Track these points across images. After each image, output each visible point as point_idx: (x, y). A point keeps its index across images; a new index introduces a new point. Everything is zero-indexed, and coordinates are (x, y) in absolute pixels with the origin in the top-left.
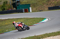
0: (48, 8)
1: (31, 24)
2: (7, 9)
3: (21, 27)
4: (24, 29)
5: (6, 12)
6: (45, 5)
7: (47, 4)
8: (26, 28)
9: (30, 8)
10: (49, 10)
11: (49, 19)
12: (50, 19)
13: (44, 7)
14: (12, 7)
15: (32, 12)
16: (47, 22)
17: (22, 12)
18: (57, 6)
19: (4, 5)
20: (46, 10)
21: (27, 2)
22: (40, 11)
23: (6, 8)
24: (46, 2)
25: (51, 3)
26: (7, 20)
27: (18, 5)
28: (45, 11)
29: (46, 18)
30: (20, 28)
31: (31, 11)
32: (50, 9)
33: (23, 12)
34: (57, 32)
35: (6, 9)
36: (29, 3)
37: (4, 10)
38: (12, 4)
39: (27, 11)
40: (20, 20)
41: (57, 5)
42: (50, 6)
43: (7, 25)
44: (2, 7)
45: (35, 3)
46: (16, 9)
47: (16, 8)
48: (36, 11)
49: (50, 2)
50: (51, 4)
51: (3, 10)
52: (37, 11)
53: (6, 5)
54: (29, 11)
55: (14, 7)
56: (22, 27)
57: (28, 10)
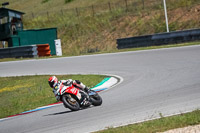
0: (114, 43)
3: (74, 96)
6: (105, 33)
7: (114, 30)
8: (91, 101)
9: (58, 42)
10: (119, 47)
11: (119, 80)
12: (122, 80)
13: (104, 37)
15: (64, 54)
16: (112, 88)
17: (28, 54)
18: (146, 37)
20: (110, 48)
21: (48, 22)
22: (91, 52)
24: (111, 20)
25: (127, 25)
28: (106, 51)
29: (109, 77)
30: (72, 100)
32: (123, 44)
34: (145, 123)
36: (53, 26)
41: (145, 31)
42: (123, 36)
45: (74, 24)
48: (78, 52)
49: (122, 20)
50: (127, 29)
52: (81, 53)
54: (54, 53)
56: (79, 96)
57: (48, 48)
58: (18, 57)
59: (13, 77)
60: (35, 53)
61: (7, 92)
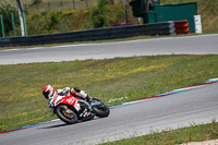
1: (199, 77)
2: (111, 22)
4: (86, 114)
5: (110, 34)
8: (94, 112)
9: (198, 18)
14: (131, 13)
17: (165, 32)
19: (101, 6)
23: (107, 18)
26: (110, 61)
27: (151, 8)
30: (68, 111)
31: (199, 28)
33: (168, 34)
35: (107, 23)
36: (193, 1)
37: (102, 24)
38: (131, 4)
39: (183, 28)
40: (158, 64)
43: (113, 81)
44: (96, 13)
46: (146, 21)
47: (144, 16)
51: (97, 25)
53: (107, 7)
54: (193, 31)
55: (136, 15)
56: (77, 107)
57: (187, 25)
58: (153, 35)
59: (148, 57)
60: (172, 31)
61: (141, 72)
